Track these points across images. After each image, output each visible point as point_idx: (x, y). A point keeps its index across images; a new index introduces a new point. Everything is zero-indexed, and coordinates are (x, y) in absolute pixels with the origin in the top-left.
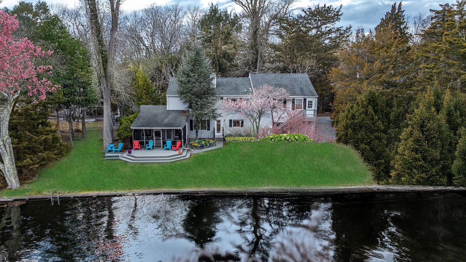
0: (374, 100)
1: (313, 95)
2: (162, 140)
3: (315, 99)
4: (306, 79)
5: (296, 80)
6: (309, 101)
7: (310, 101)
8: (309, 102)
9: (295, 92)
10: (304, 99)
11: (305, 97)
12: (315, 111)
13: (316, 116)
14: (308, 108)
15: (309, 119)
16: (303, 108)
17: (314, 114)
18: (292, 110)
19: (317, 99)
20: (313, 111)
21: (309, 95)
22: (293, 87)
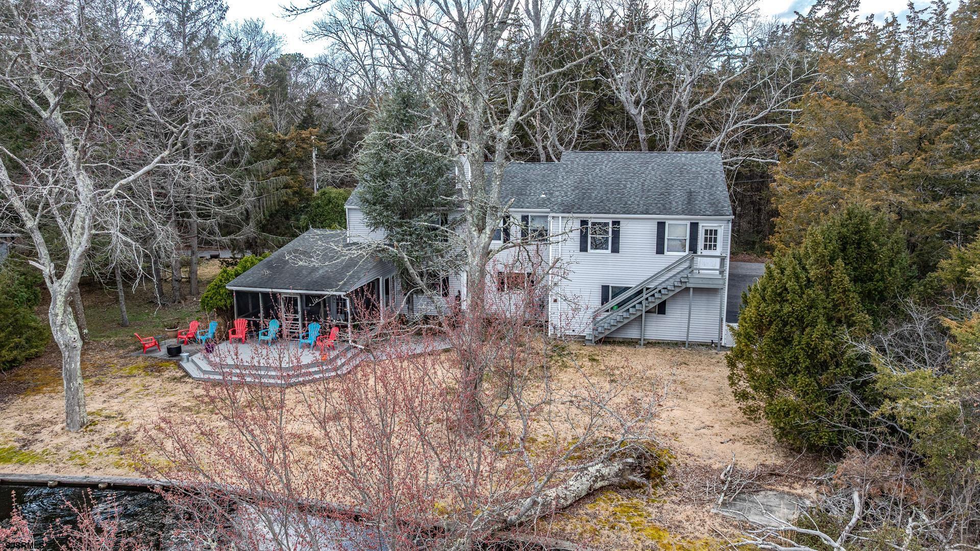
0: (861, 238)
1: (718, 213)
2: (300, 320)
3: (723, 225)
4: (714, 167)
5: (682, 170)
6: (706, 231)
7: (711, 231)
8: (706, 234)
9: (670, 203)
10: (691, 224)
11: (695, 218)
12: (723, 259)
13: (727, 274)
14: (703, 248)
15: (701, 282)
16: (690, 250)
17: (721, 267)
18: (657, 253)
19: (730, 225)
20: (718, 260)
21: (707, 213)
22: (667, 189)
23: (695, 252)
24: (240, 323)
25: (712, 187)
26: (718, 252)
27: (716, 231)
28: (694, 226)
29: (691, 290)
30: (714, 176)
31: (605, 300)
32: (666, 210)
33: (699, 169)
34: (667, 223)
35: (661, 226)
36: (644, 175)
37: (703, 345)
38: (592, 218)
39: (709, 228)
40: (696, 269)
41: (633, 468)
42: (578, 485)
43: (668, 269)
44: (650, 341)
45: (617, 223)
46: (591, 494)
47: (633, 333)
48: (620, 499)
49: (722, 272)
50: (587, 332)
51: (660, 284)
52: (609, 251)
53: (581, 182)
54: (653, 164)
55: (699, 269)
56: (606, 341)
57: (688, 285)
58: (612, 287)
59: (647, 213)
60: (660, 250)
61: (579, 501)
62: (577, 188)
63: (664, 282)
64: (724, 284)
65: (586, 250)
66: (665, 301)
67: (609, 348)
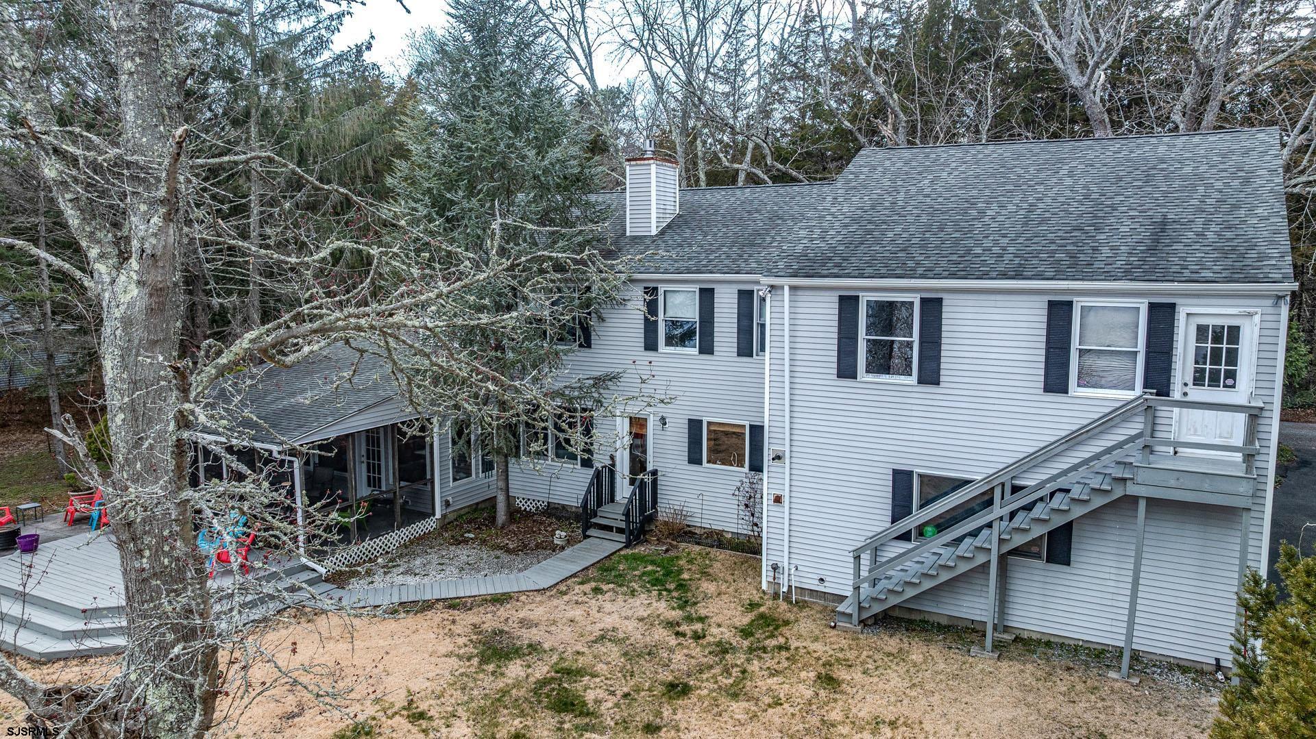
1: (1243, 274)
3: (1261, 310)
4: (1251, 160)
5: (1151, 172)
6: (1202, 331)
8: (1201, 339)
9: (1095, 249)
10: (1152, 306)
11: (1163, 289)
12: (1255, 416)
13: (1270, 462)
14: (1190, 380)
15: (1173, 483)
16: (1146, 385)
17: (1245, 443)
18: (1048, 389)
19: (1285, 311)
20: (1241, 419)
21: (1207, 274)
22: (1096, 217)
23: (1164, 391)
25: (1236, 207)
26: (1242, 393)
27: (1234, 333)
28: (1162, 316)
29: (1142, 505)
30: (1246, 181)
31: (901, 508)
32: (1077, 267)
33: (1203, 168)
34: (1079, 303)
35: (1059, 313)
36: (1041, 188)
37: (1184, 670)
38: (870, 289)
39: (1211, 322)
40: (1167, 443)
43: (1074, 439)
44: (1025, 635)
45: (932, 307)
47: (976, 607)
49: (1249, 457)
51: (1053, 478)
52: (913, 379)
53: (873, 207)
54: (1074, 164)
55: (1177, 444)
56: (891, 621)
57: (1132, 490)
58: (921, 476)
59: (1018, 276)
60: (1056, 382)
62: (854, 220)
63: (1065, 473)
64: (1257, 494)
65: (853, 376)
66: (1068, 527)
67: (892, 643)
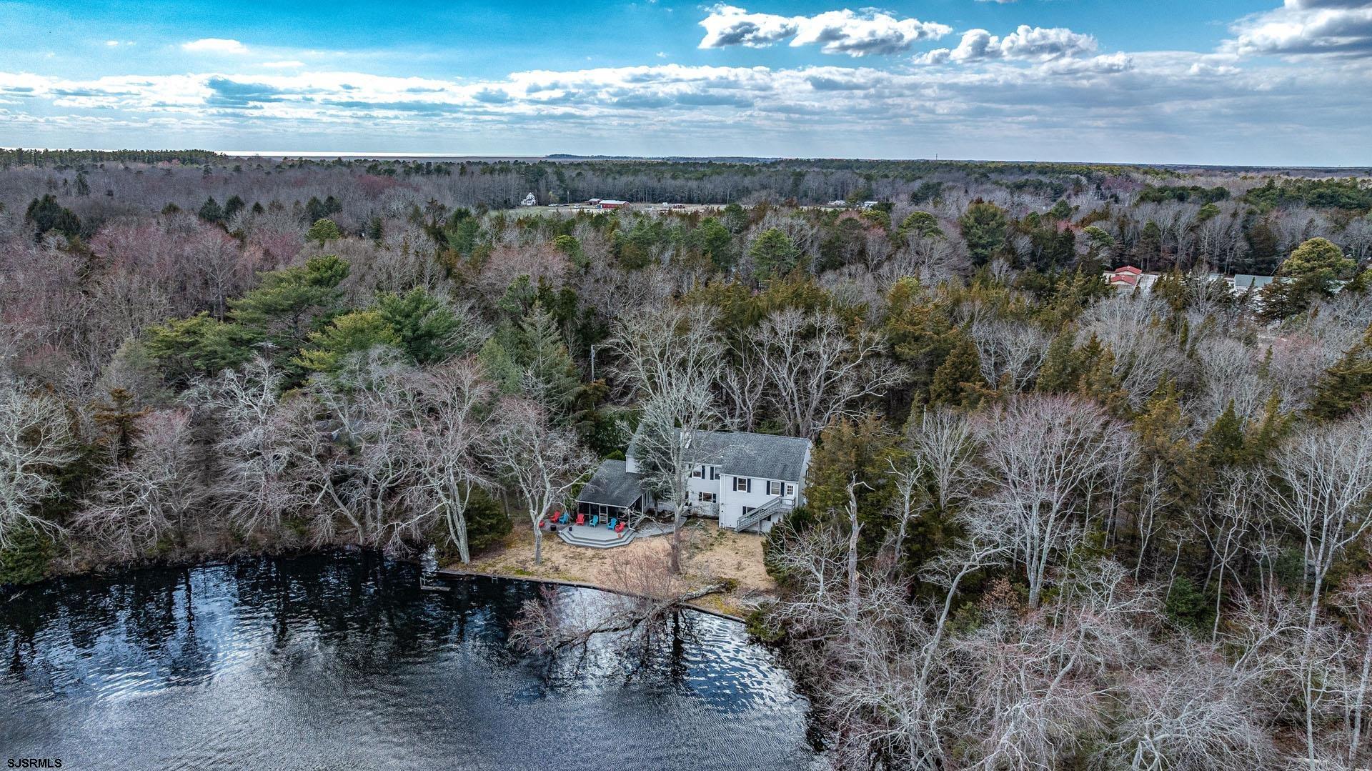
1: (793, 479)
2: (607, 517)
3: (795, 484)
4: (802, 449)
6: (788, 486)
7: (790, 486)
8: (788, 488)
9: (773, 473)
10: (781, 483)
11: (783, 480)
12: (794, 501)
14: (787, 494)
15: (782, 510)
16: (781, 494)
17: (792, 504)
20: (791, 501)
21: (788, 479)
22: (776, 463)
23: (783, 495)
24: (581, 516)
25: (797, 462)
26: (793, 496)
27: (792, 487)
28: (783, 484)
29: (779, 513)
30: (800, 455)
31: (744, 513)
32: (771, 476)
33: (795, 450)
34: (771, 481)
35: (769, 482)
36: (768, 452)
38: (739, 477)
40: (783, 504)
41: (723, 587)
42: (703, 591)
43: (770, 503)
45: (749, 480)
46: (707, 594)
47: (756, 529)
48: (716, 596)
50: (734, 525)
51: (768, 507)
52: (746, 491)
56: (744, 531)
57: (778, 511)
58: (748, 507)
59: (763, 476)
60: (768, 493)
61: (702, 596)
62: (735, 458)
65: (736, 490)
66: (770, 516)
67: (743, 535)
